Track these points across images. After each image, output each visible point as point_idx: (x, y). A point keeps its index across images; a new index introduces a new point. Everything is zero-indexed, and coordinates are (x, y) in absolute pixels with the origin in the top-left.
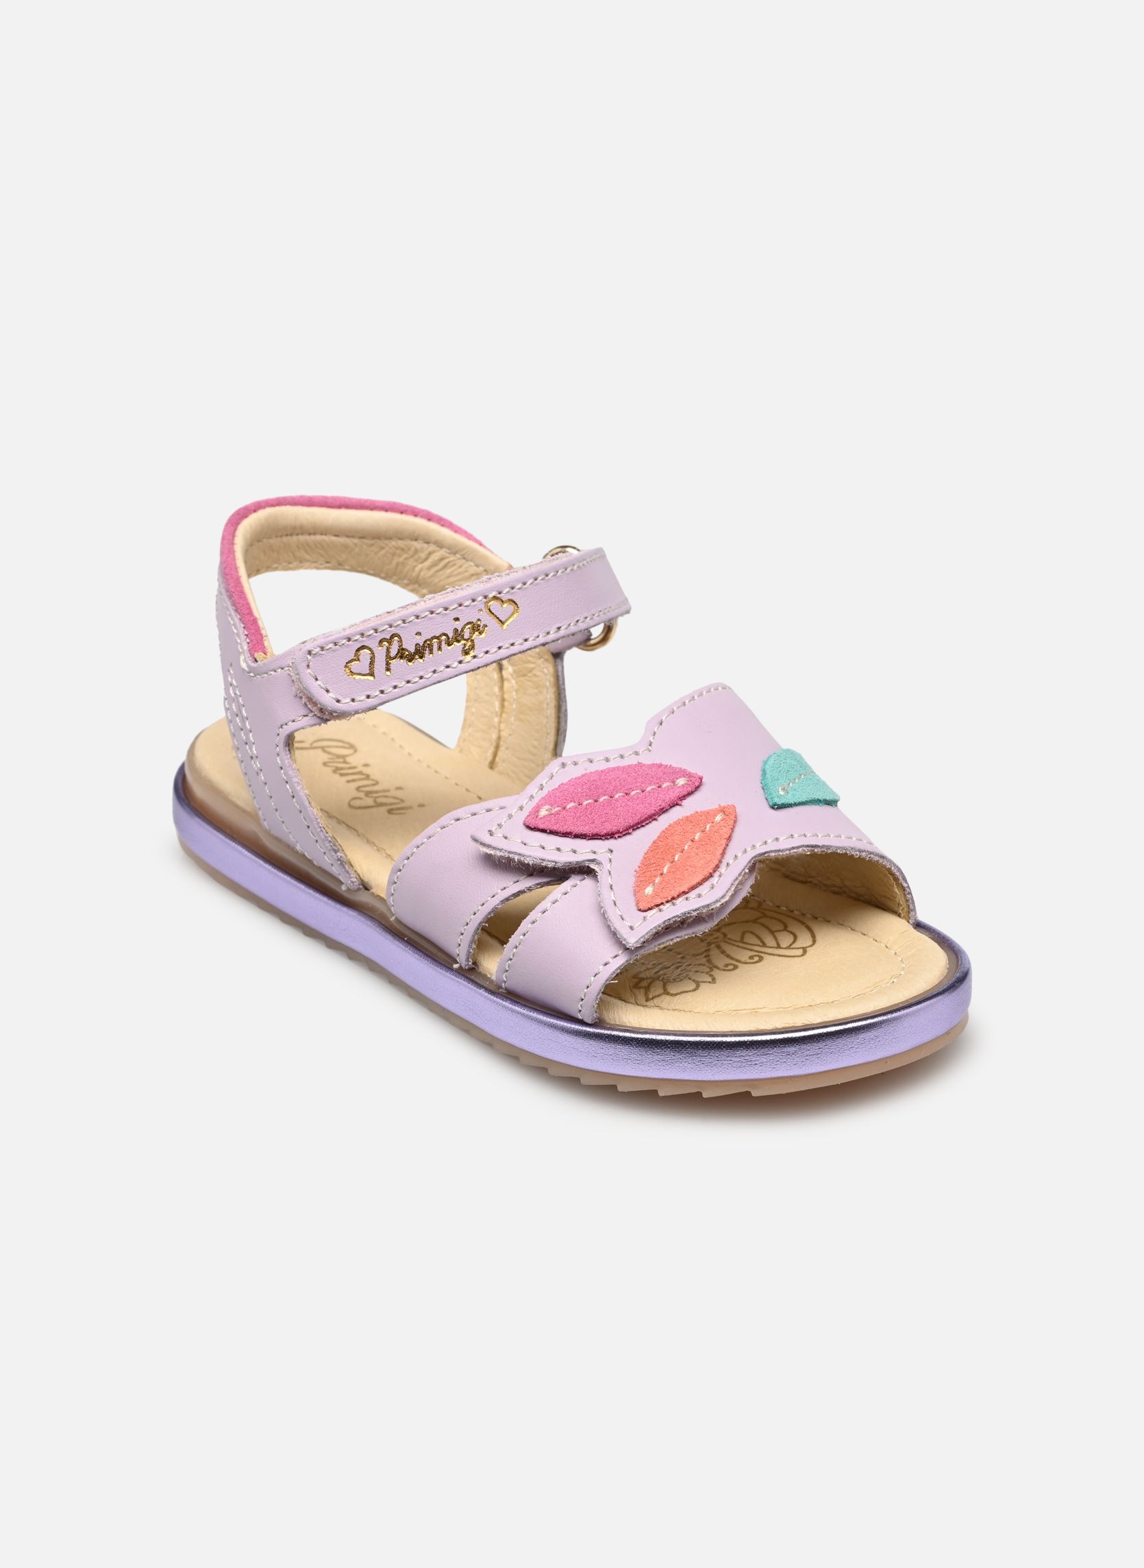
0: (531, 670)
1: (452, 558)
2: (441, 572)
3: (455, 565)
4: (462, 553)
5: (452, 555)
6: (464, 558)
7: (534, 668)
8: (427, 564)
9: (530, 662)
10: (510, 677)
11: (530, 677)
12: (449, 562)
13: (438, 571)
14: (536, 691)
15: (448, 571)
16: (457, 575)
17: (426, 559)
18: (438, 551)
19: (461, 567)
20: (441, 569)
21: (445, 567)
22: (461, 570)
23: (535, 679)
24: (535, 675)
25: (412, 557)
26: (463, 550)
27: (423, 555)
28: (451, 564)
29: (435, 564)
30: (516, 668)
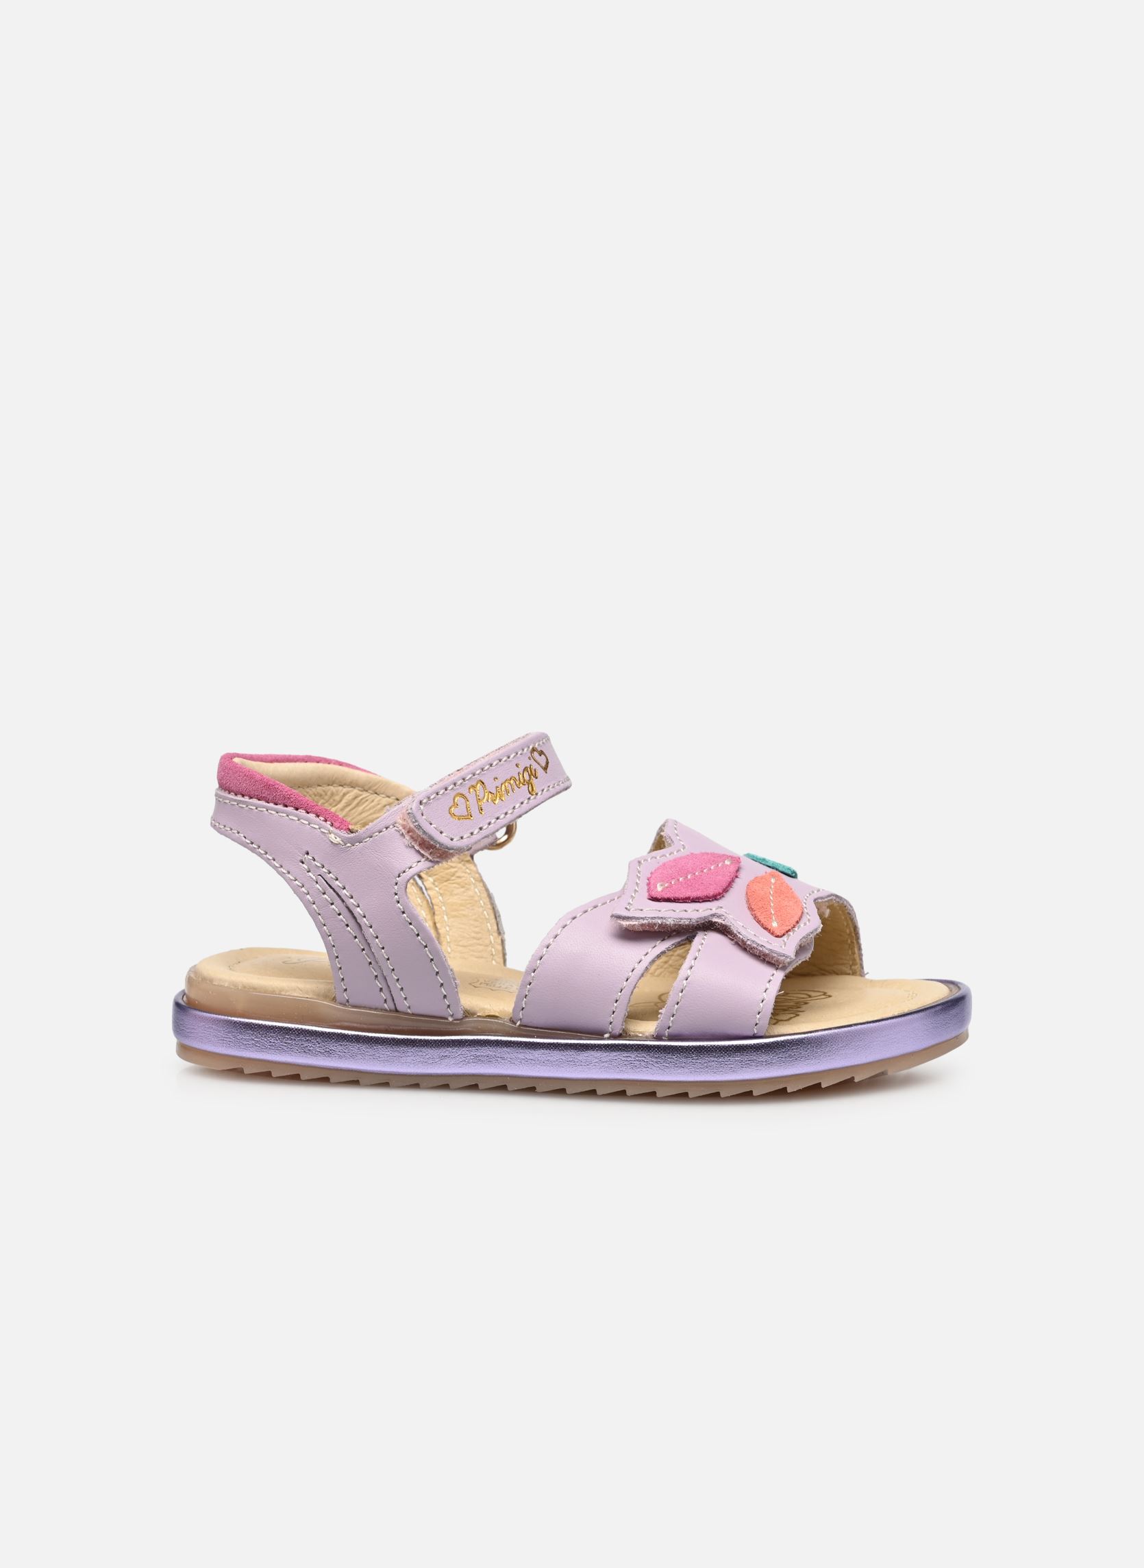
0: (453, 875)
1: (365, 794)
2: (354, 810)
3: (367, 800)
4: (375, 788)
5: (365, 792)
6: (376, 793)
7: (456, 872)
8: (340, 806)
9: (452, 867)
10: (433, 886)
11: (453, 880)
12: (362, 799)
13: (350, 810)
14: (463, 889)
15: (361, 808)
16: (370, 809)
17: (341, 801)
18: (352, 791)
19: (373, 801)
20: (354, 808)
21: (358, 805)
22: (373, 804)
23: (459, 880)
24: (459, 877)
25: (327, 802)
26: (376, 784)
27: (337, 798)
28: (364, 800)
29: (348, 805)
30: (435, 877)
